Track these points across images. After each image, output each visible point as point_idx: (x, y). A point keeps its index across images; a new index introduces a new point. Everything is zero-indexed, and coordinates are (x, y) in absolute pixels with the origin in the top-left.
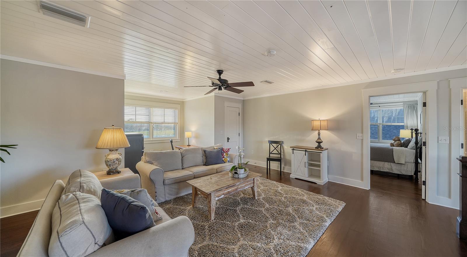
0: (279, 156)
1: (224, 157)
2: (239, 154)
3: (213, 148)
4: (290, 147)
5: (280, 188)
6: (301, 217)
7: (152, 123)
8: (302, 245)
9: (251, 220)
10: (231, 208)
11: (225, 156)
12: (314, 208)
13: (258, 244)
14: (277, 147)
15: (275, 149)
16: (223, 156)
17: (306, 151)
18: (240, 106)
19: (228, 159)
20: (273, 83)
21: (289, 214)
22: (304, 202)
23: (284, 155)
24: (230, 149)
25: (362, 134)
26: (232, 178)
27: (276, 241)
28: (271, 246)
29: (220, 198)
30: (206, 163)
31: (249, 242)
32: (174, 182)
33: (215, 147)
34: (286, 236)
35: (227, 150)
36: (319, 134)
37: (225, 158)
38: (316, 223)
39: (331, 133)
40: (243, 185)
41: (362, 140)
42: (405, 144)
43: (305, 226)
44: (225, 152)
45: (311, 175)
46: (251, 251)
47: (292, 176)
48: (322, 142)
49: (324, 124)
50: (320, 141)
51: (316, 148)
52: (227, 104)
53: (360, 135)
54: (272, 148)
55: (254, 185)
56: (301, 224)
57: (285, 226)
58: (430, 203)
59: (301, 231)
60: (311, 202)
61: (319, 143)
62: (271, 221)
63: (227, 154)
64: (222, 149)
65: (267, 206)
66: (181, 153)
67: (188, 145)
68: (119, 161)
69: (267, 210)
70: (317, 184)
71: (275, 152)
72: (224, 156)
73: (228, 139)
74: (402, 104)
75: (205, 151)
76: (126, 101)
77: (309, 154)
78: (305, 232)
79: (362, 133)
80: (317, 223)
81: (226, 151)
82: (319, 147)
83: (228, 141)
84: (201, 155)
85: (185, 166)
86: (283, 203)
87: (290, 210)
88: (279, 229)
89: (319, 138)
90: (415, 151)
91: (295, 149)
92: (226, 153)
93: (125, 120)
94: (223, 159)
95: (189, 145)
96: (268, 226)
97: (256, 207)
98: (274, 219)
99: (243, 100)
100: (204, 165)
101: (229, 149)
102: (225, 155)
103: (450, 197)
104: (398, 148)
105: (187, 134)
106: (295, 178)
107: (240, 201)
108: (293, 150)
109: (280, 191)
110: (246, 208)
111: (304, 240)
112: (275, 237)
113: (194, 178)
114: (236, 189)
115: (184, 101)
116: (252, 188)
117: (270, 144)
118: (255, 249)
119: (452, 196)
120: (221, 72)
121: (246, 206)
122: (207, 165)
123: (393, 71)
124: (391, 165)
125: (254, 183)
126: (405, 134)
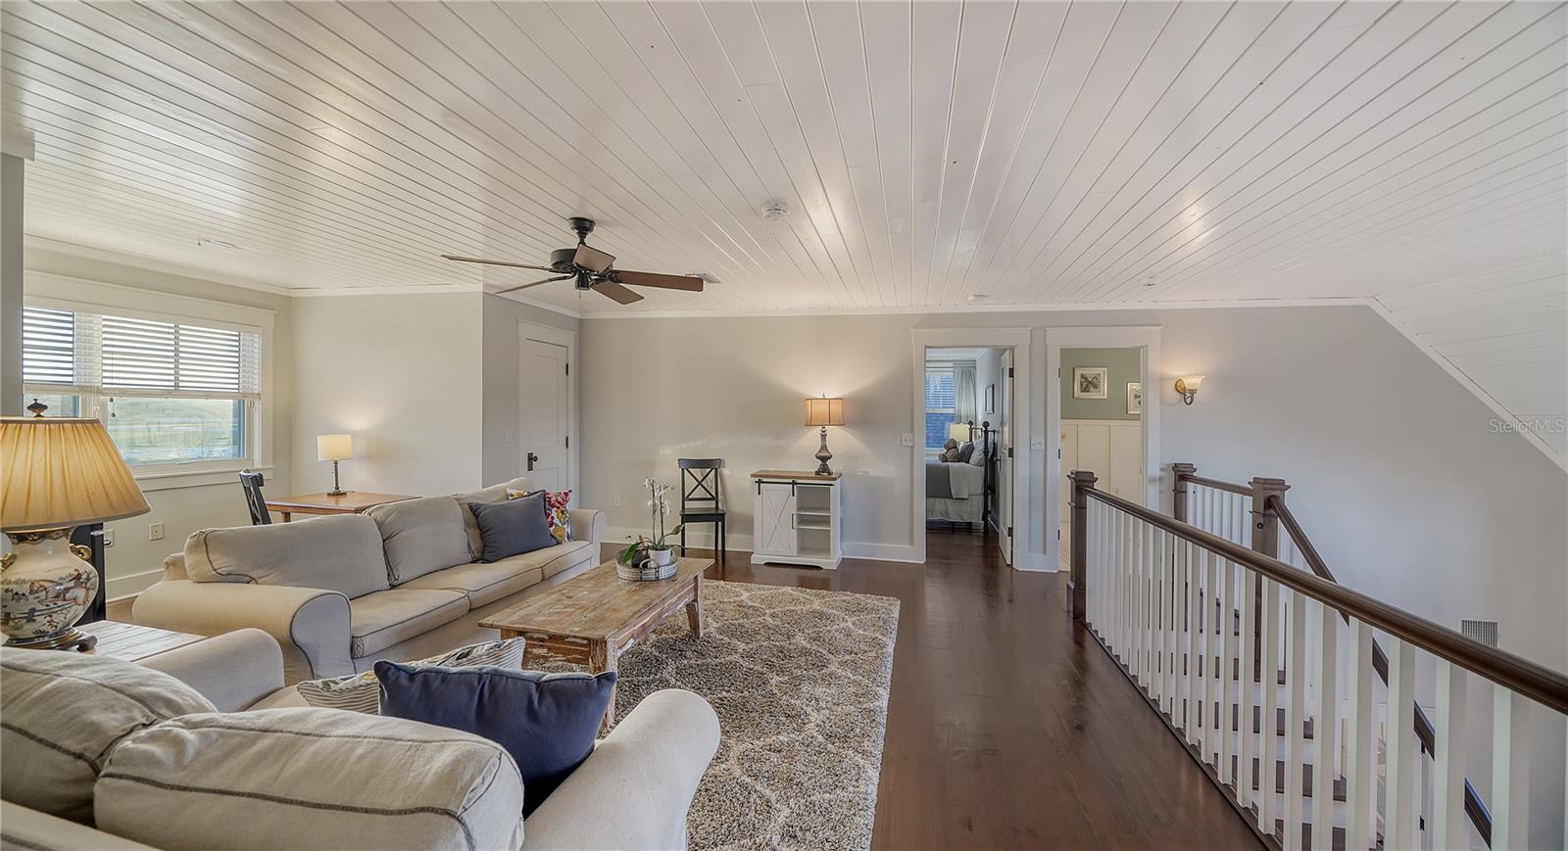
0: (712, 505)
1: (551, 525)
2: (654, 505)
3: (503, 495)
4: (752, 476)
5: (745, 595)
6: (835, 652)
7: (100, 392)
8: (871, 706)
9: (724, 693)
10: (645, 678)
11: (556, 521)
12: (850, 624)
13: (781, 738)
14: (705, 478)
15: (700, 483)
16: (550, 519)
17: (794, 483)
18: (568, 338)
19: (568, 529)
20: (719, 282)
21: (805, 652)
22: (821, 615)
23: (725, 501)
24: (570, 494)
25: (911, 435)
26: (638, 583)
27: (815, 717)
28: (811, 728)
29: (625, 649)
30: (483, 552)
31: (756, 742)
32: (399, 640)
33: (509, 491)
34: (830, 699)
35: (559, 499)
36: (824, 436)
37: (556, 525)
38: (870, 654)
39: (846, 434)
40: (674, 600)
41: (912, 447)
42: (964, 456)
43: (855, 667)
44: (553, 506)
45: (803, 549)
46: (774, 757)
47: (758, 559)
48: (830, 458)
49: (837, 408)
50: (827, 454)
51: (817, 473)
52: (527, 329)
53: (909, 436)
54: (690, 483)
55: (696, 596)
56: (842, 664)
57: (814, 680)
58: (1020, 569)
59: (852, 678)
60: (834, 611)
61: (824, 459)
62: (775, 679)
63: (563, 512)
64: (544, 496)
65: (741, 646)
66: (380, 525)
67: (333, 490)
68: (88, 589)
69: (749, 656)
70: (821, 568)
71: (700, 493)
72: (553, 518)
73: (531, 459)
74: (951, 364)
75: (474, 510)
76: (30, 280)
77: (799, 489)
78: (860, 677)
79: (912, 432)
80: (873, 654)
81: (559, 503)
82: (824, 469)
83: (530, 468)
84: (462, 525)
85: (403, 574)
86: (776, 630)
87: (801, 640)
88: (805, 688)
89: (824, 447)
90: (983, 469)
91: (765, 480)
92: (558, 508)
93: (25, 377)
94: (551, 529)
95: (338, 494)
96: (775, 691)
97: (716, 657)
98: (781, 671)
99: (581, 320)
100: (472, 562)
101: (566, 494)
102: (554, 514)
103: (1045, 552)
104: (956, 464)
105: (327, 446)
106: (766, 564)
107: (657, 654)
108: (760, 482)
109: (750, 604)
110: (691, 667)
111: (866, 694)
112: (809, 710)
113: (470, 610)
114: (660, 615)
115: (292, 295)
116: (691, 608)
117: (683, 470)
118: (779, 751)
119: (1048, 552)
120: (587, 225)
121: (685, 662)
122: (491, 558)
123: (971, 298)
124: (946, 504)
125: (696, 589)
126: (959, 433)
